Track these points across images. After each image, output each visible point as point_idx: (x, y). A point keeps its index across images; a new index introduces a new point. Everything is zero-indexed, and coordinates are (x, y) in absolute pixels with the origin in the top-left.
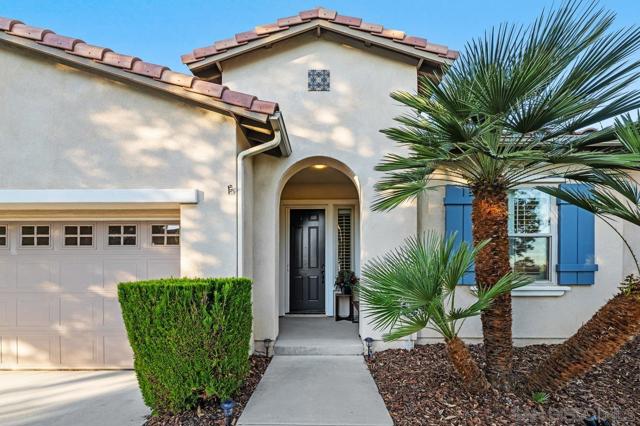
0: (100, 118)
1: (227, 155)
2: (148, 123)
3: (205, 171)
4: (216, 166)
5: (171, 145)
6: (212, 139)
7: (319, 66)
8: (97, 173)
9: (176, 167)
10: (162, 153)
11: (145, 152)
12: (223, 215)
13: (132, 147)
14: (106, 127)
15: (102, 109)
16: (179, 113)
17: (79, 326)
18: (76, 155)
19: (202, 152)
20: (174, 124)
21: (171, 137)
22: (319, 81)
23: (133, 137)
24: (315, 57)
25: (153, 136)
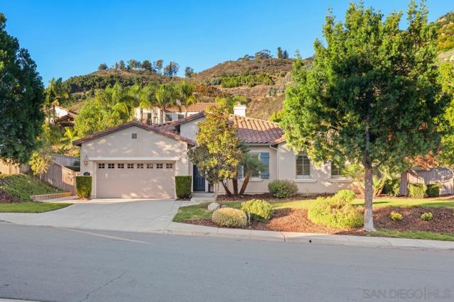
2: (168, 144)
5: (172, 149)
8: (157, 154)
9: (173, 153)
10: (170, 151)
11: (168, 150)
13: (165, 149)
14: (159, 145)
16: (174, 142)
20: (173, 144)
21: (172, 147)
23: (165, 147)
25: (168, 147)
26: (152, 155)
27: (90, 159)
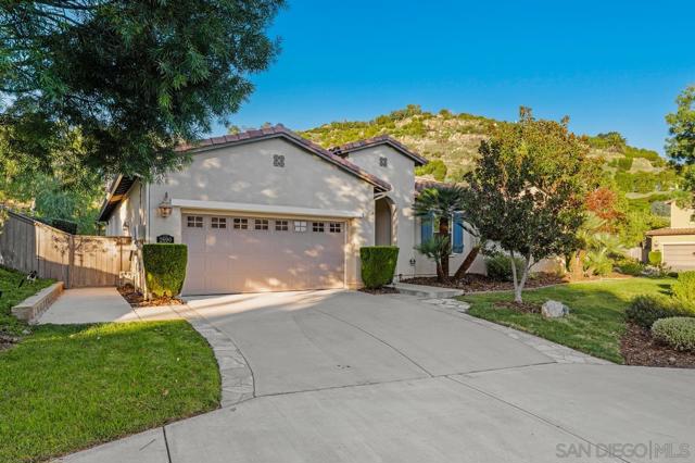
0: (329, 180)
1: (370, 200)
2: (345, 184)
3: (363, 205)
4: (367, 203)
5: (353, 194)
6: (366, 193)
7: (383, 156)
8: (327, 203)
9: (355, 204)
10: (349, 197)
11: (344, 196)
12: (369, 223)
13: (340, 193)
14: (330, 184)
15: (329, 176)
16: (355, 181)
17: (300, 270)
18: (321, 196)
19: (362, 198)
20: (354, 185)
21: (352, 191)
22: (383, 162)
23: (340, 189)
24: (381, 152)
25: (346, 190)
26: (316, 203)
27: (175, 202)
